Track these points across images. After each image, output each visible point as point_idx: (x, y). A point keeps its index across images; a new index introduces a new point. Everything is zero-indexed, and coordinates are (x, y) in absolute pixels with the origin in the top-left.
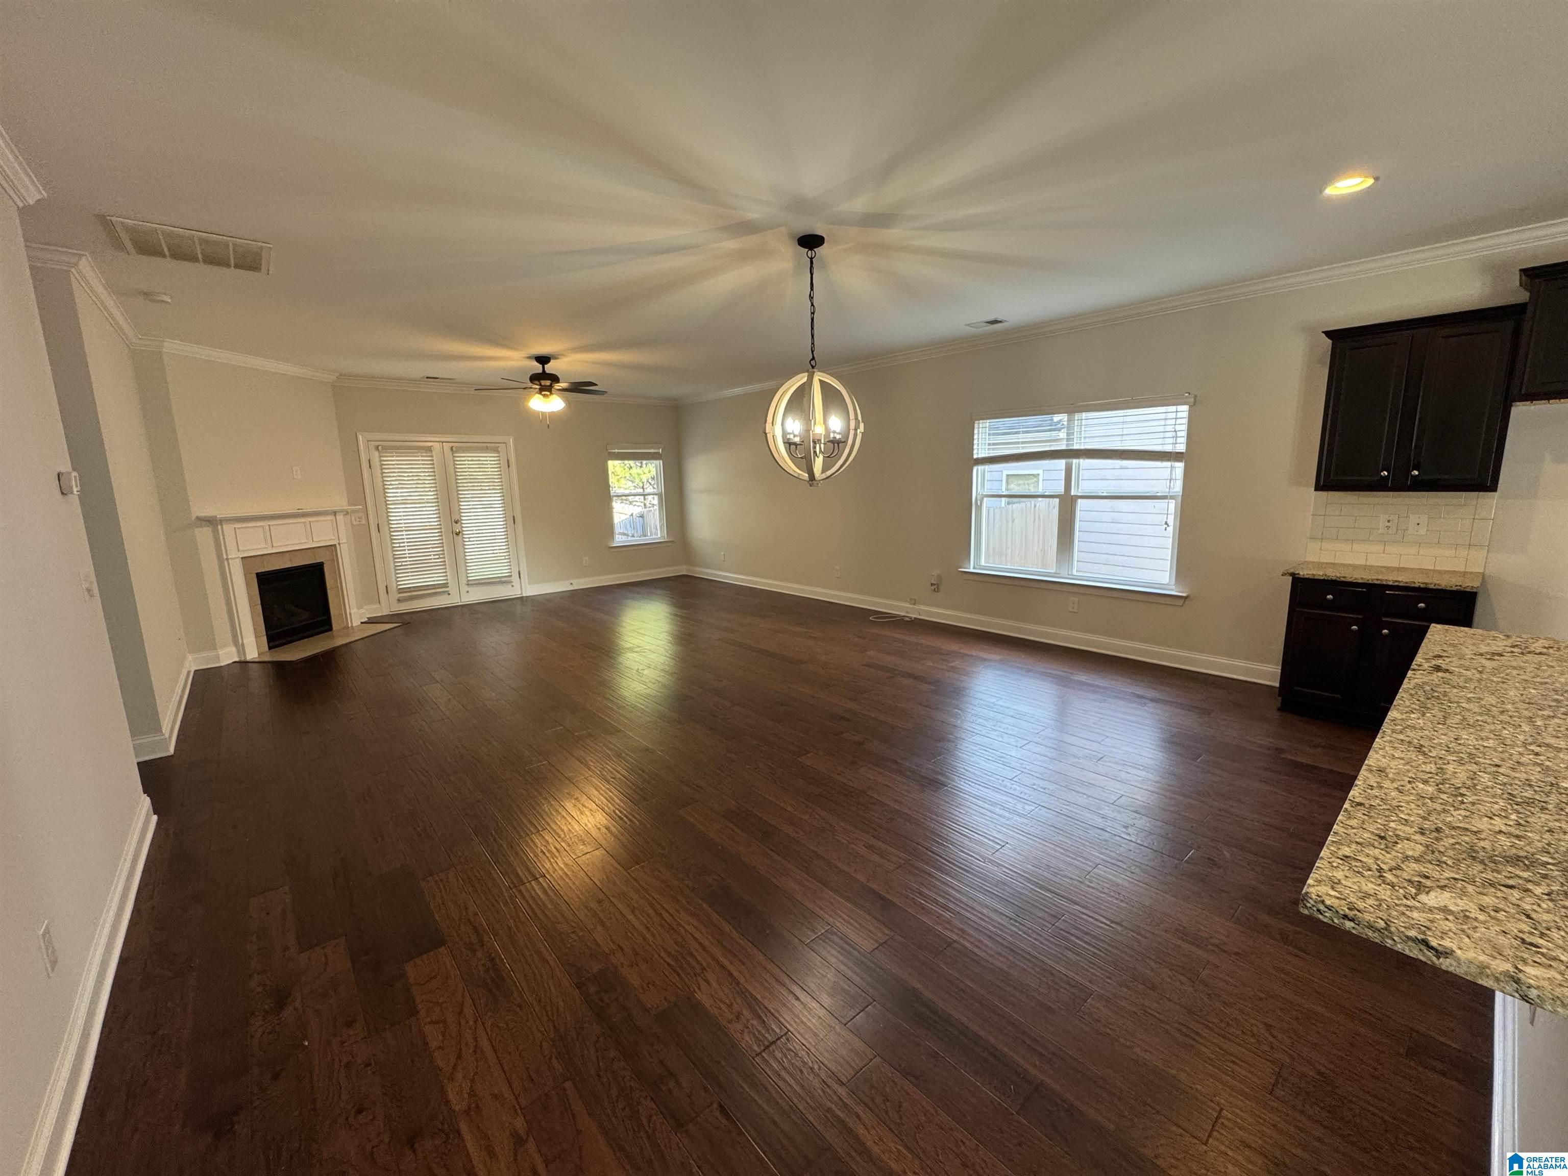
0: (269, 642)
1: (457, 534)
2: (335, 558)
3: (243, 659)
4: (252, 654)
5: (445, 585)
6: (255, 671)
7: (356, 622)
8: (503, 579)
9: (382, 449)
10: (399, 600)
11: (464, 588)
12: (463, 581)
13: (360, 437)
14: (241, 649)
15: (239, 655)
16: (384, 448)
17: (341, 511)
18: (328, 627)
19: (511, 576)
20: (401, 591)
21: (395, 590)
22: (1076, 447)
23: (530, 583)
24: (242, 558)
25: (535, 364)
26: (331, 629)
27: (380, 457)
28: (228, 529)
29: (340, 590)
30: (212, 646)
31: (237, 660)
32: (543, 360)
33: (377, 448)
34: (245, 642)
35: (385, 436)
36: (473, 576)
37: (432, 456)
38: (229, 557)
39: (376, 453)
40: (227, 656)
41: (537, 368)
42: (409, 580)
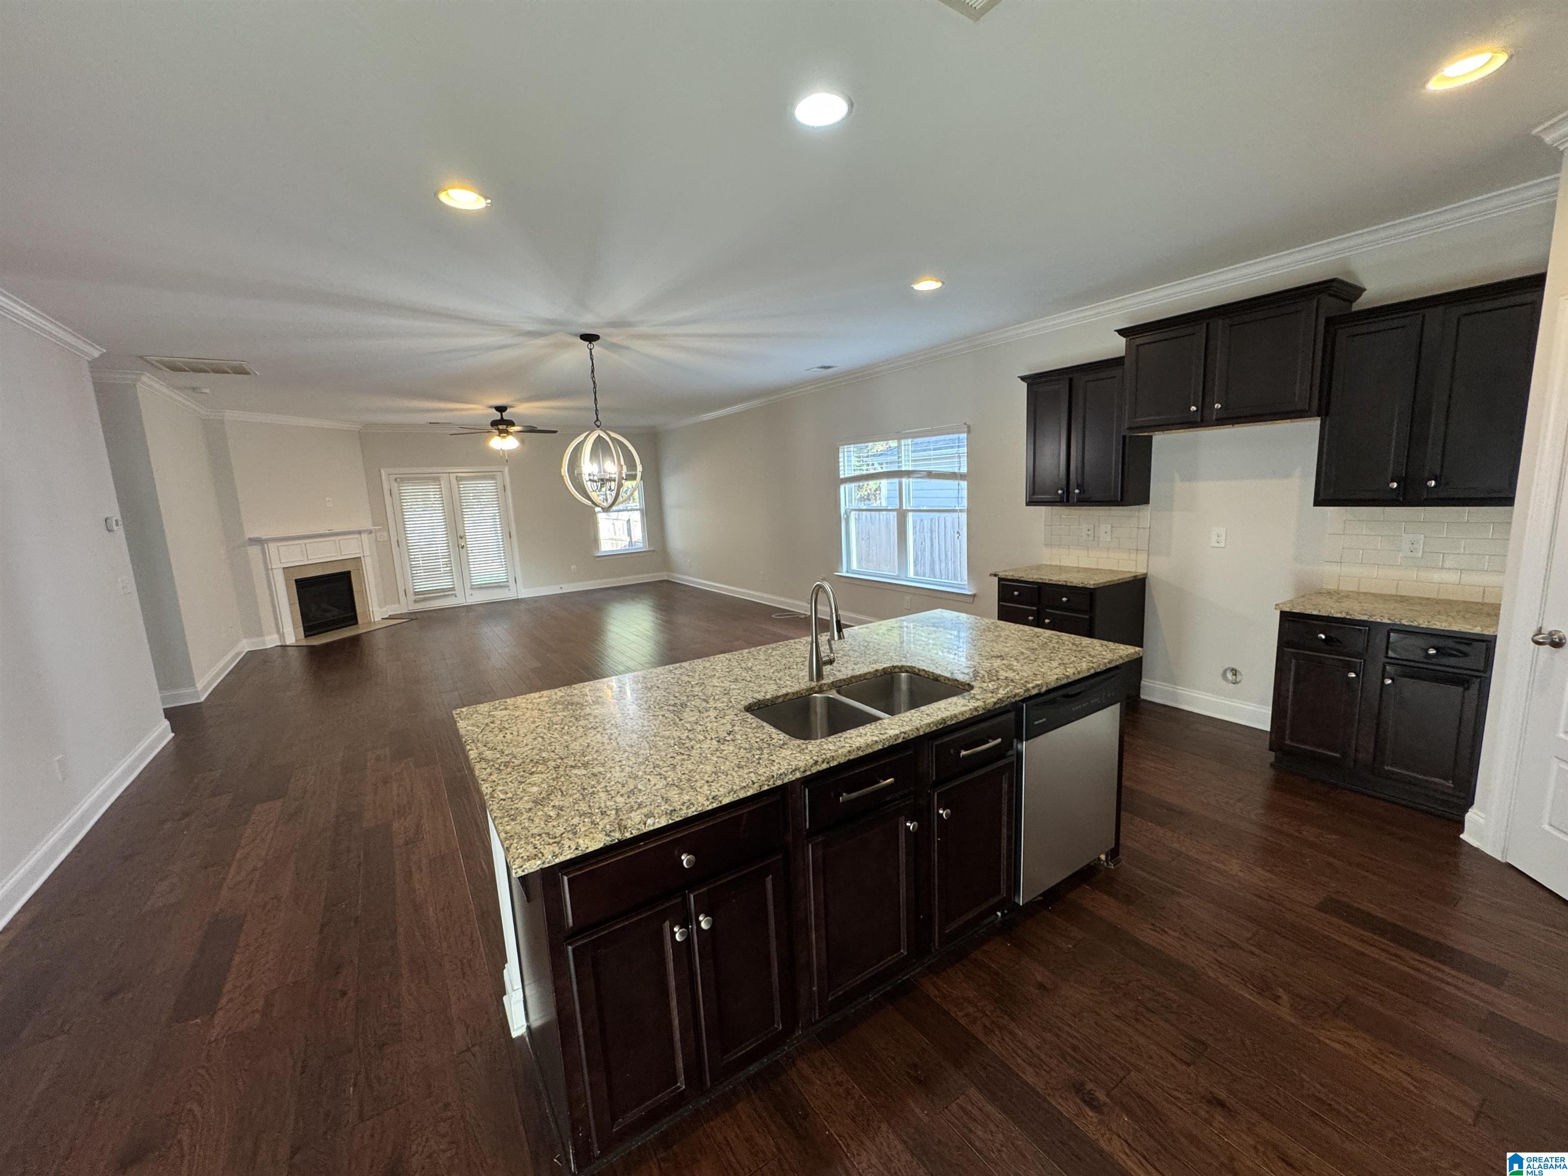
0: (305, 631)
1: (463, 547)
2: (360, 568)
3: (283, 644)
4: (290, 640)
5: (453, 589)
6: (292, 652)
7: (378, 618)
8: (501, 584)
9: (401, 480)
10: (415, 601)
11: (468, 592)
12: (468, 586)
13: (383, 472)
14: (282, 636)
15: (281, 642)
16: (402, 480)
17: (365, 531)
18: (354, 622)
19: (508, 581)
20: (416, 593)
21: (412, 592)
22: (903, 469)
23: (524, 588)
24: (284, 568)
25: (494, 410)
26: (356, 623)
27: (399, 487)
28: (272, 547)
29: (363, 592)
30: (260, 634)
31: (279, 644)
32: (501, 409)
33: (396, 480)
34: (285, 631)
35: (402, 470)
36: (477, 581)
37: (440, 485)
38: (273, 567)
39: (396, 485)
40: (271, 641)
41: (497, 416)
42: (422, 586)
